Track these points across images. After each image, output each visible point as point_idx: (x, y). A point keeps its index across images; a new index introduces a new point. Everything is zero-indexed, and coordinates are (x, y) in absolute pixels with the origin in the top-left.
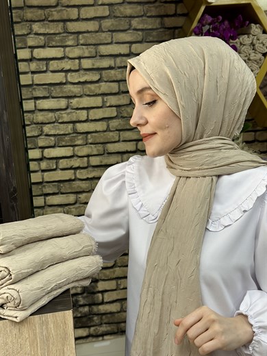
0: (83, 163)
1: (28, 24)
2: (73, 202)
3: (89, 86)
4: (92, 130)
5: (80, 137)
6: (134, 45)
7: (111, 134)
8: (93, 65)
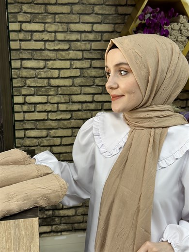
0: (54, 108)
1: (19, 5)
2: (45, 136)
3: (61, 52)
4: (61, 85)
5: (53, 89)
6: (95, 25)
7: (75, 88)
8: (65, 37)
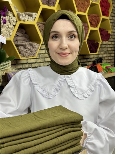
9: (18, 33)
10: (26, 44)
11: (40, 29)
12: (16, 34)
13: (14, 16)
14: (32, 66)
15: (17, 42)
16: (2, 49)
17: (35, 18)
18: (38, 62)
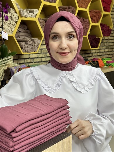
9: (20, 29)
10: (28, 40)
11: (42, 25)
12: (18, 30)
13: (16, 12)
14: (34, 61)
15: (19, 38)
16: (4, 45)
17: (37, 14)
18: (40, 57)
